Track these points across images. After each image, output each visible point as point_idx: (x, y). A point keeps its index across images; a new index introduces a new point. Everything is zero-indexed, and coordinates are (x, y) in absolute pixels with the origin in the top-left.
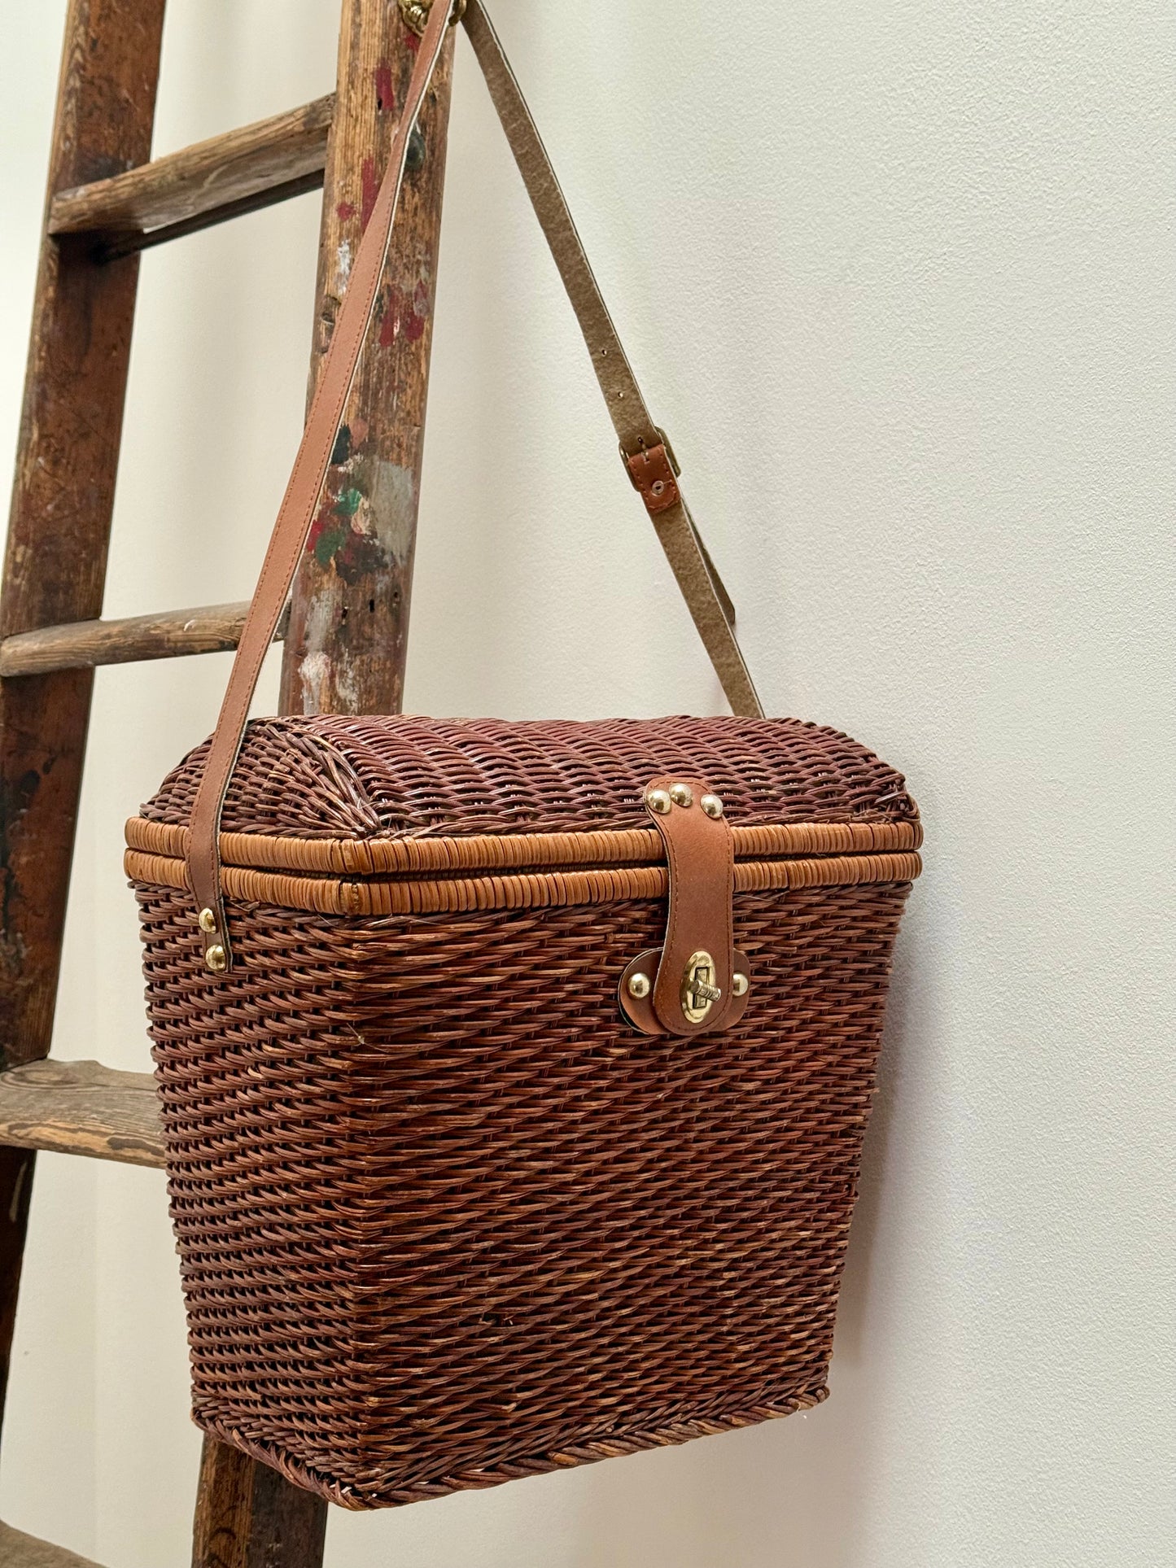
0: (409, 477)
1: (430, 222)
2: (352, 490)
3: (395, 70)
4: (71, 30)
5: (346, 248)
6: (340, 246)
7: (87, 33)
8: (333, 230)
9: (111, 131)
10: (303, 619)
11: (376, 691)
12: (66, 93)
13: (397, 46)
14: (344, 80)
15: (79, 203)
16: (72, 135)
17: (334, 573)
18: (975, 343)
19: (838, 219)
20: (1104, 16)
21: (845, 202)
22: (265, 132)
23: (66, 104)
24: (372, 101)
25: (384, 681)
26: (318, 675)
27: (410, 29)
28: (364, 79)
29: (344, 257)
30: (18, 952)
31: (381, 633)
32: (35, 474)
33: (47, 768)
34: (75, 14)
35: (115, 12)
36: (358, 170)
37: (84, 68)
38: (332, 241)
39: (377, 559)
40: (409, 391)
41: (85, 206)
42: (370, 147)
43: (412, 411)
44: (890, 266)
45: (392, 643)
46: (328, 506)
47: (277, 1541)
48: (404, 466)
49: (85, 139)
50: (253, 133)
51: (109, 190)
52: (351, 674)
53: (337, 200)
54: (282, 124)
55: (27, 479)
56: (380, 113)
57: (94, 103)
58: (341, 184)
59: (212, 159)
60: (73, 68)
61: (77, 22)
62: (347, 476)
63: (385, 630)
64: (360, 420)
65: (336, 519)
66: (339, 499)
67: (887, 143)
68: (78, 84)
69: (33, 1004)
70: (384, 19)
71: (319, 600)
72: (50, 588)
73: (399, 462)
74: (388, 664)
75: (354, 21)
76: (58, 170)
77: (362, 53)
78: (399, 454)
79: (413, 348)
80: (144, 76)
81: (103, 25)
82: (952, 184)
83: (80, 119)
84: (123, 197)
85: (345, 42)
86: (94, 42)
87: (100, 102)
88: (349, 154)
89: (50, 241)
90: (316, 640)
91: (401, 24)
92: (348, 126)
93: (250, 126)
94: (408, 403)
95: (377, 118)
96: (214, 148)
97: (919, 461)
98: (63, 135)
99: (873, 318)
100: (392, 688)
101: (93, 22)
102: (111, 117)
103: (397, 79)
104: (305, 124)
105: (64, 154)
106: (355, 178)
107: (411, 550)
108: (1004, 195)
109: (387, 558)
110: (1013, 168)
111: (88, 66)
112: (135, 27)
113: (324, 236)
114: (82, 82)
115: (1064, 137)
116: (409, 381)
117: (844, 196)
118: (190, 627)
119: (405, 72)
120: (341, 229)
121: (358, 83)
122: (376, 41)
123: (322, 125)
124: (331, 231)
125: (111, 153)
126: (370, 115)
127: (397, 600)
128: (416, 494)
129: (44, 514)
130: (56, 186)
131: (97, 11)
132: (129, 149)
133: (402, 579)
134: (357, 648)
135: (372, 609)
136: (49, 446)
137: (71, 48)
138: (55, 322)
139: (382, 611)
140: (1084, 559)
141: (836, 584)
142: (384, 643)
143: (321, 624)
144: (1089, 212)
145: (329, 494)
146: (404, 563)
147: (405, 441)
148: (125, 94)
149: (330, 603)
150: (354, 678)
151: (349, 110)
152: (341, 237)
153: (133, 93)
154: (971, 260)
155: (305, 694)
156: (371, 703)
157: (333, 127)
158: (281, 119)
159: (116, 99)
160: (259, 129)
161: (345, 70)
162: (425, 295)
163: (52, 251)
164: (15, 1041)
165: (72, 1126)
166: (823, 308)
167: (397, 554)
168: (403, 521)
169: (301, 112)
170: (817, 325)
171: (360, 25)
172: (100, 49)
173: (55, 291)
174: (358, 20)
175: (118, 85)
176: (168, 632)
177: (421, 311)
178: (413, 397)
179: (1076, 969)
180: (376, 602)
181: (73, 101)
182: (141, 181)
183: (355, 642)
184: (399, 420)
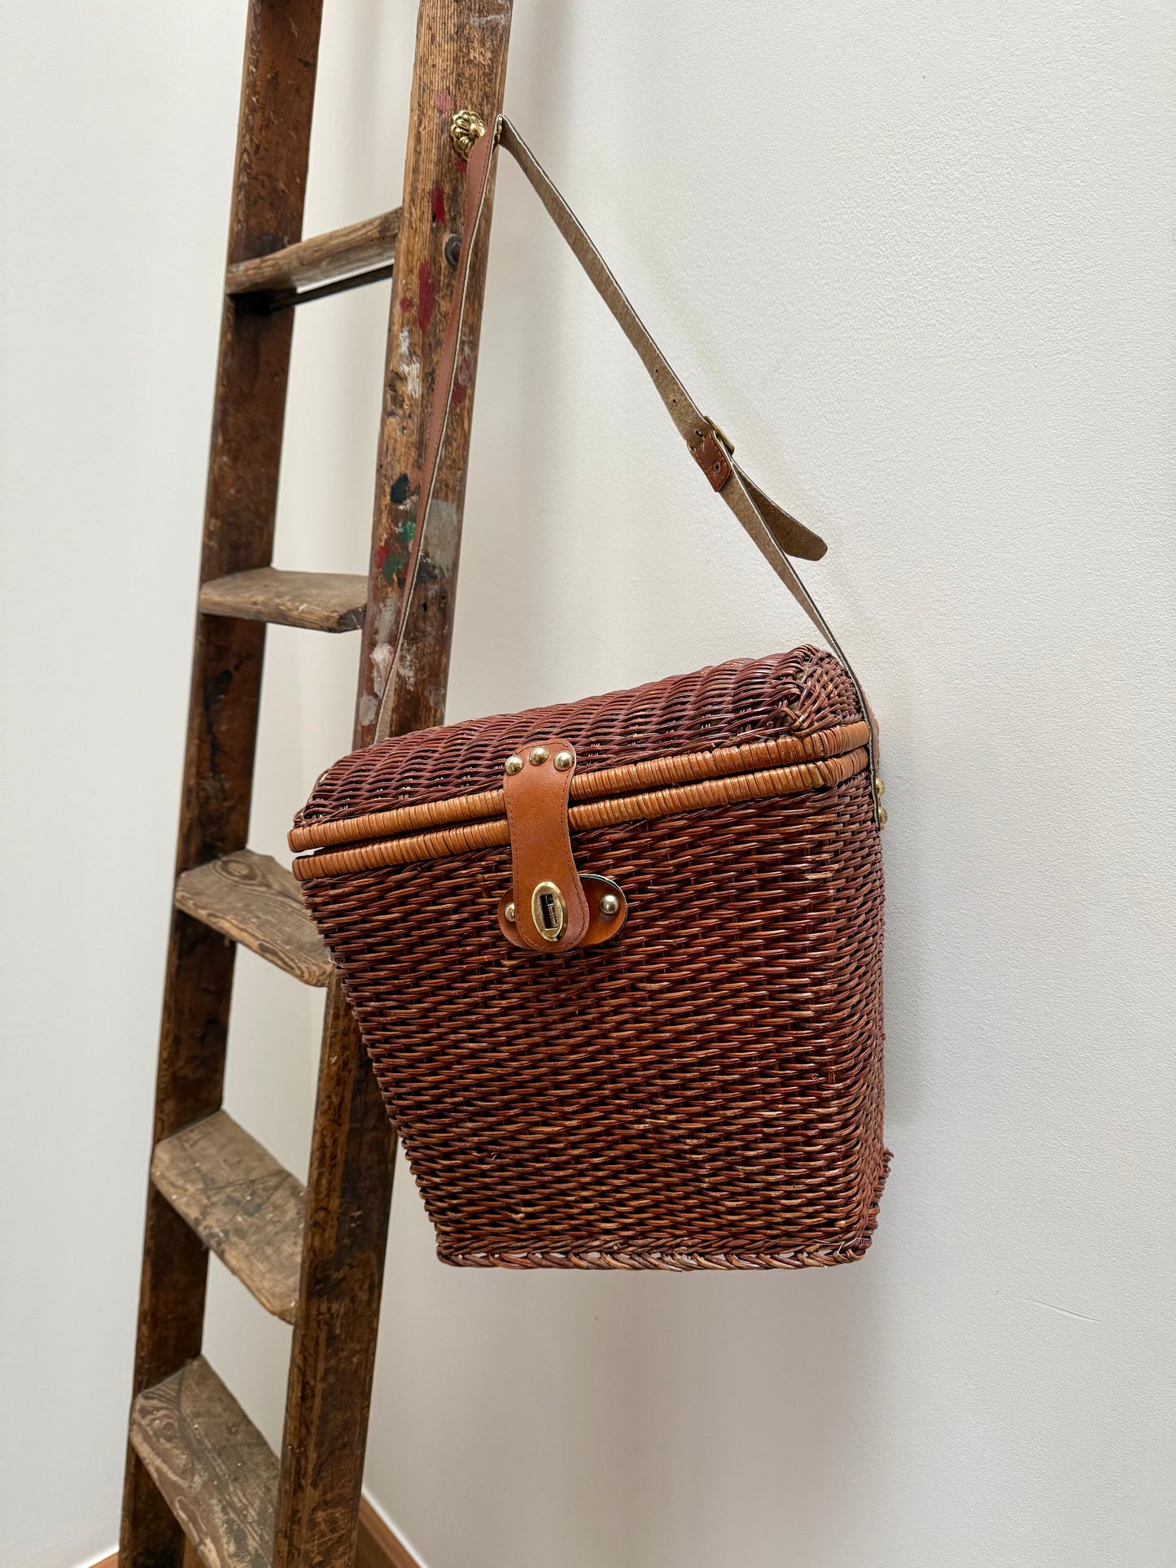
0: (454, 510)
1: (473, 310)
2: (409, 523)
3: (447, 189)
4: (241, 138)
5: (406, 334)
6: (402, 332)
7: (251, 140)
8: (397, 319)
9: (272, 215)
10: (374, 619)
11: (427, 668)
12: (238, 187)
13: (449, 170)
14: (408, 198)
15: (240, 276)
16: (242, 219)
17: (396, 586)
18: (873, 436)
19: (776, 321)
20: (1001, 175)
21: (783, 309)
22: (353, 236)
23: (238, 195)
24: (428, 215)
25: (434, 661)
26: (384, 661)
27: (459, 155)
28: (422, 198)
29: (405, 341)
30: (222, 786)
31: (432, 627)
32: (221, 469)
33: (237, 668)
34: (243, 125)
35: (273, 123)
36: (416, 271)
37: (250, 168)
38: (396, 328)
39: (428, 573)
40: (455, 444)
41: (244, 279)
42: (426, 253)
43: (457, 460)
44: (813, 364)
45: (440, 633)
46: (392, 535)
47: (358, 1210)
48: (450, 502)
49: (253, 221)
50: (345, 235)
51: (258, 268)
52: (409, 658)
53: (401, 296)
54: (364, 231)
55: (216, 472)
56: (434, 225)
57: (259, 193)
58: (404, 282)
59: (320, 253)
60: (243, 168)
61: (244, 132)
62: (405, 512)
63: (435, 624)
64: (416, 469)
65: (397, 545)
66: (399, 530)
67: (817, 264)
68: (246, 180)
69: (234, 817)
70: (439, 148)
71: (385, 606)
72: (235, 547)
73: (446, 499)
74: (437, 648)
75: (415, 150)
76: (233, 245)
77: (421, 176)
78: (446, 494)
79: (458, 410)
80: (296, 172)
81: (264, 133)
82: (865, 305)
83: (248, 207)
84: (267, 274)
85: (409, 168)
86: (258, 147)
87: (263, 194)
88: (410, 258)
89: (228, 299)
90: (383, 635)
91: (453, 152)
92: (409, 236)
93: (345, 229)
94: (454, 454)
95: (432, 229)
96: (321, 244)
97: (822, 522)
98: (236, 219)
99: (798, 404)
100: (440, 665)
101: (256, 130)
102: (272, 204)
103: (448, 198)
104: (380, 232)
105: (237, 234)
106: (414, 278)
107: (455, 565)
108: (905, 319)
109: (437, 572)
110: (914, 298)
111: (253, 166)
112: (289, 134)
113: (391, 323)
114: (249, 178)
115: (957, 277)
116: (455, 436)
117: (783, 303)
118: (303, 610)
119: (455, 190)
120: (403, 318)
121: (417, 201)
122: (432, 166)
123: (392, 233)
124: (396, 319)
125: (272, 231)
126: (426, 227)
127: (444, 601)
128: (460, 522)
129: (228, 496)
130: (233, 259)
131: (259, 122)
132: (286, 227)
133: (448, 586)
134: (413, 639)
135: (425, 609)
136: (230, 449)
137: (242, 151)
138: (232, 359)
139: (432, 611)
140: (940, 619)
141: (755, 603)
142: (434, 633)
143: (386, 624)
144: (972, 342)
145: (392, 527)
146: (450, 573)
147: (451, 483)
148: (282, 186)
149: (393, 608)
150: (411, 661)
151: (410, 223)
152: (402, 325)
153: (288, 185)
154: (875, 369)
155: (375, 674)
156: (425, 676)
157: (400, 235)
158: (364, 226)
159: (275, 190)
160: (350, 233)
161: (409, 189)
162: (468, 368)
163: (230, 307)
164: (222, 840)
165: (240, 926)
166: (761, 391)
167: (444, 568)
168: (449, 543)
169: (378, 222)
170: (756, 403)
171: (420, 153)
172: (262, 152)
173: (233, 336)
174: (418, 149)
175: (277, 180)
176: (290, 610)
177: (464, 380)
178: (458, 448)
179: (902, 911)
180: (428, 604)
181: (243, 193)
182: (277, 264)
183: (412, 635)
184: (447, 467)
